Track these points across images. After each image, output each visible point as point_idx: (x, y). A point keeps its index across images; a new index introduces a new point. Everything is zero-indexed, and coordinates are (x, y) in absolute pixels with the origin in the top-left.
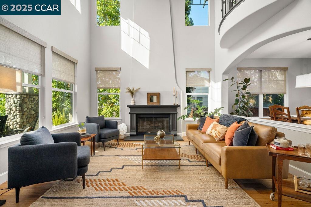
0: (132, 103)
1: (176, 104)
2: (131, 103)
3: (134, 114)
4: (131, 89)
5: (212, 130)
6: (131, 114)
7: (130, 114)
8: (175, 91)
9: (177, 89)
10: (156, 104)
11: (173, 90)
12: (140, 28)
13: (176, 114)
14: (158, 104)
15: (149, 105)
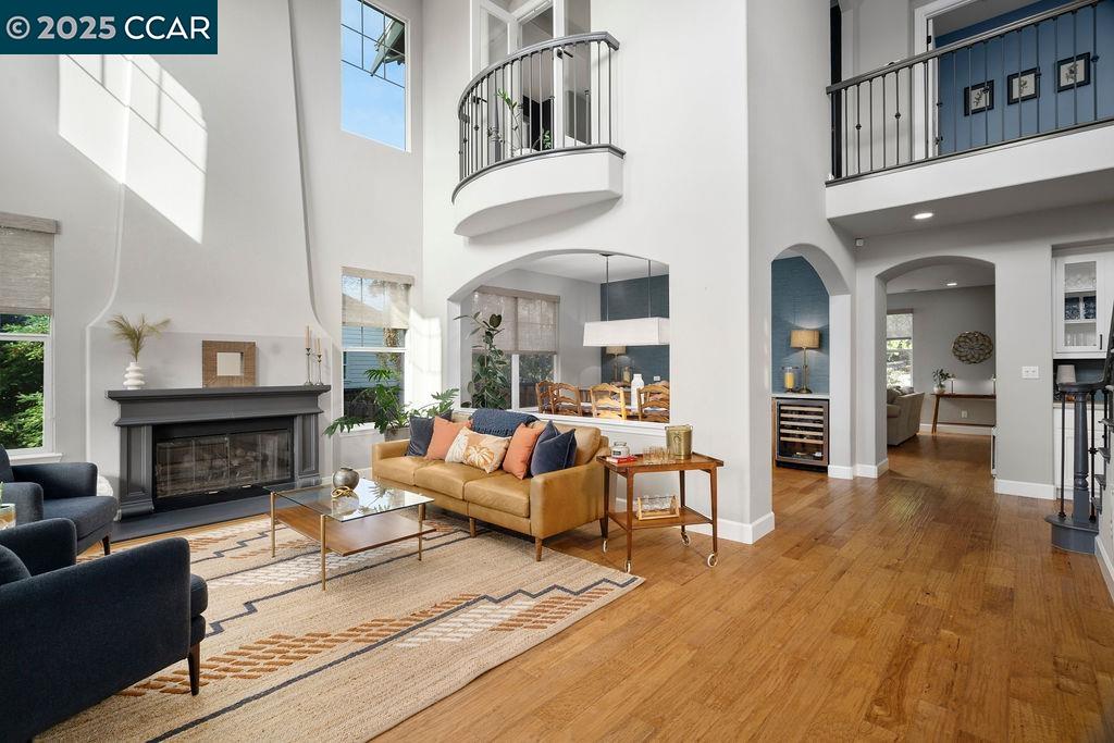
0: (131, 381)
1: (315, 381)
2: (125, 383)
3: (143, 425)
4: (134, 322)
5: (467, 449)
6: (127, 430)
7: (122, 426)
8: (309, 339)
9: (318, 331)
10: (243, 385)
11: (305, 336)
12: (161, 74)
13: (317, 414)
14: (250, 385)
15: (214, 389)
